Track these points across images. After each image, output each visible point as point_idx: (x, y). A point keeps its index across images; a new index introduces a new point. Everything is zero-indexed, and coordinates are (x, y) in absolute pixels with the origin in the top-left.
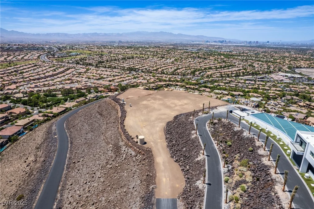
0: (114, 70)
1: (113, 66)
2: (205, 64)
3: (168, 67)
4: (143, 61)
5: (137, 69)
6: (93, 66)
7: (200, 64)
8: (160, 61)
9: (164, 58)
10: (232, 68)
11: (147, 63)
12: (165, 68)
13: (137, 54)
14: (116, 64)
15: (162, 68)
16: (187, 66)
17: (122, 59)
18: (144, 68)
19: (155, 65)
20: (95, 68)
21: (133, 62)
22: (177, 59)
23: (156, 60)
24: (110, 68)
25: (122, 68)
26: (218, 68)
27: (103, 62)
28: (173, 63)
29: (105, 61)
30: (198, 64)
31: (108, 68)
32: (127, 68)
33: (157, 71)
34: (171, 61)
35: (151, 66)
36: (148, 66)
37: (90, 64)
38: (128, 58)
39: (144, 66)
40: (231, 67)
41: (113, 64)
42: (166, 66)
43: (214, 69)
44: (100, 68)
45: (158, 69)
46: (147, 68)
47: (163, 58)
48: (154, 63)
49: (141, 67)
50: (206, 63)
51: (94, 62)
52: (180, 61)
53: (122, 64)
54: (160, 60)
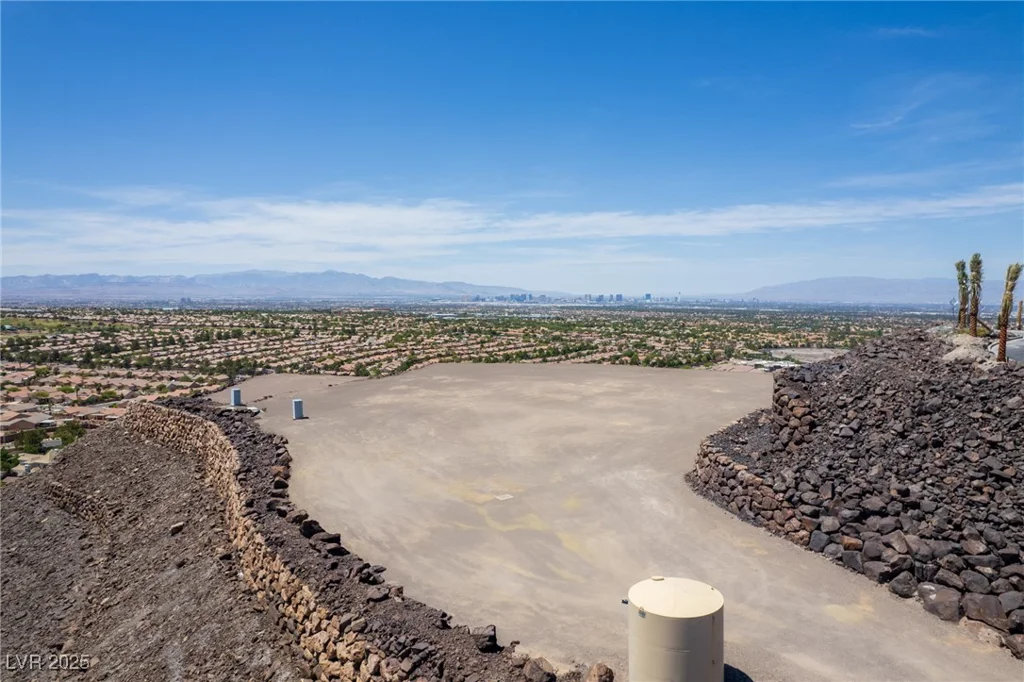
0: (166, 373)
1: (158, 362)
2: (498, 345)
3: (376, 358)
4: (278, 342)
5: (261, 365)
6: (70, 362)
7: (482, 346)
8: (342, 343)
9: (355, 334)
10: (588, 354)
11: (294, 349)
12: (368, 360)
13: (253, 326)
14: (173, 354)
15: (355, 362)
16: (444, 354)
17: (197, 339)
18: (288, 362)
19: (325, 354)
20: (79, 367)
21: (242, 349)
22: (402, 337)
23: (329, 340)
24: (145, 366)
25: (197, 366)
26: (549, 355)
27: (117, 350)
28: (388, 345)
29: (127, 346)
30: (479, 346)
31: (139, 367)
32: (220, 364)
33: (338, 370)
34: (382, 340)
35: (313, 356)
36: (299, 356)
37: (57, 357)
38: (219, 337)
39: (286, 358)
40: (585, 352)
41: (159, 356)
42: (368, 356)
43: (537, 357)
44: (100, 369)
45: (342, 363)
46: (299, 363)
47: (352, 333)
48: (322, 348)
49: (275, 362)
50: (502, 344)
51: (75, 350)
52: (412, 340)
53: (195, 353)
54: (343, 339)
